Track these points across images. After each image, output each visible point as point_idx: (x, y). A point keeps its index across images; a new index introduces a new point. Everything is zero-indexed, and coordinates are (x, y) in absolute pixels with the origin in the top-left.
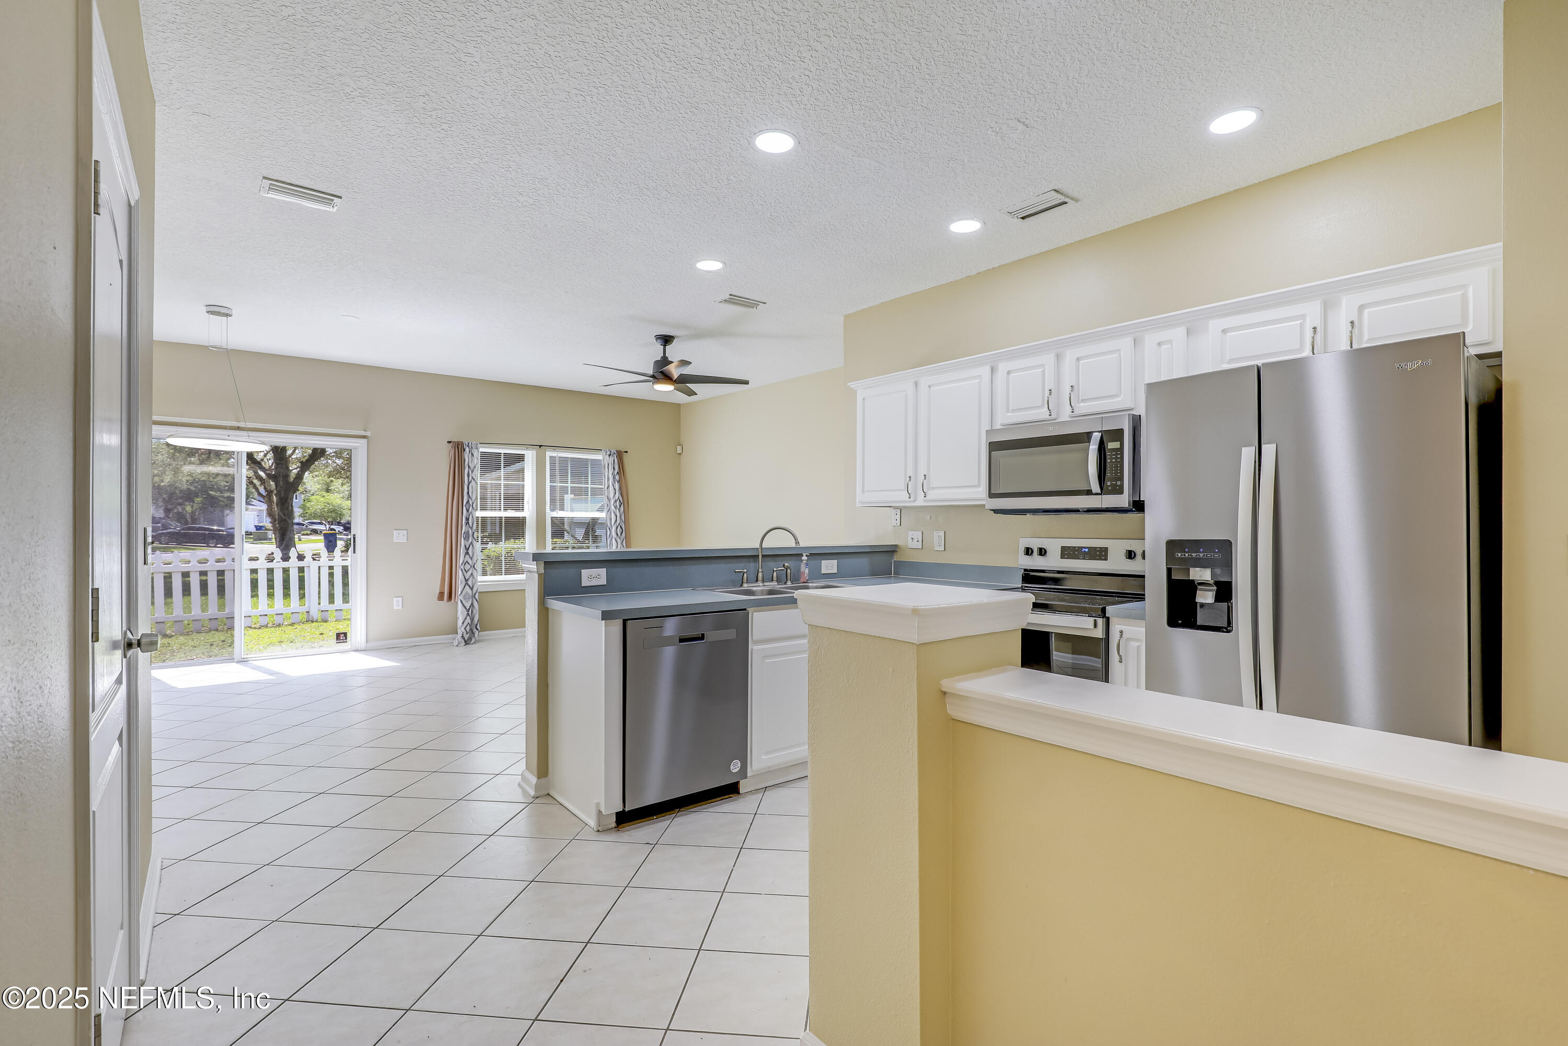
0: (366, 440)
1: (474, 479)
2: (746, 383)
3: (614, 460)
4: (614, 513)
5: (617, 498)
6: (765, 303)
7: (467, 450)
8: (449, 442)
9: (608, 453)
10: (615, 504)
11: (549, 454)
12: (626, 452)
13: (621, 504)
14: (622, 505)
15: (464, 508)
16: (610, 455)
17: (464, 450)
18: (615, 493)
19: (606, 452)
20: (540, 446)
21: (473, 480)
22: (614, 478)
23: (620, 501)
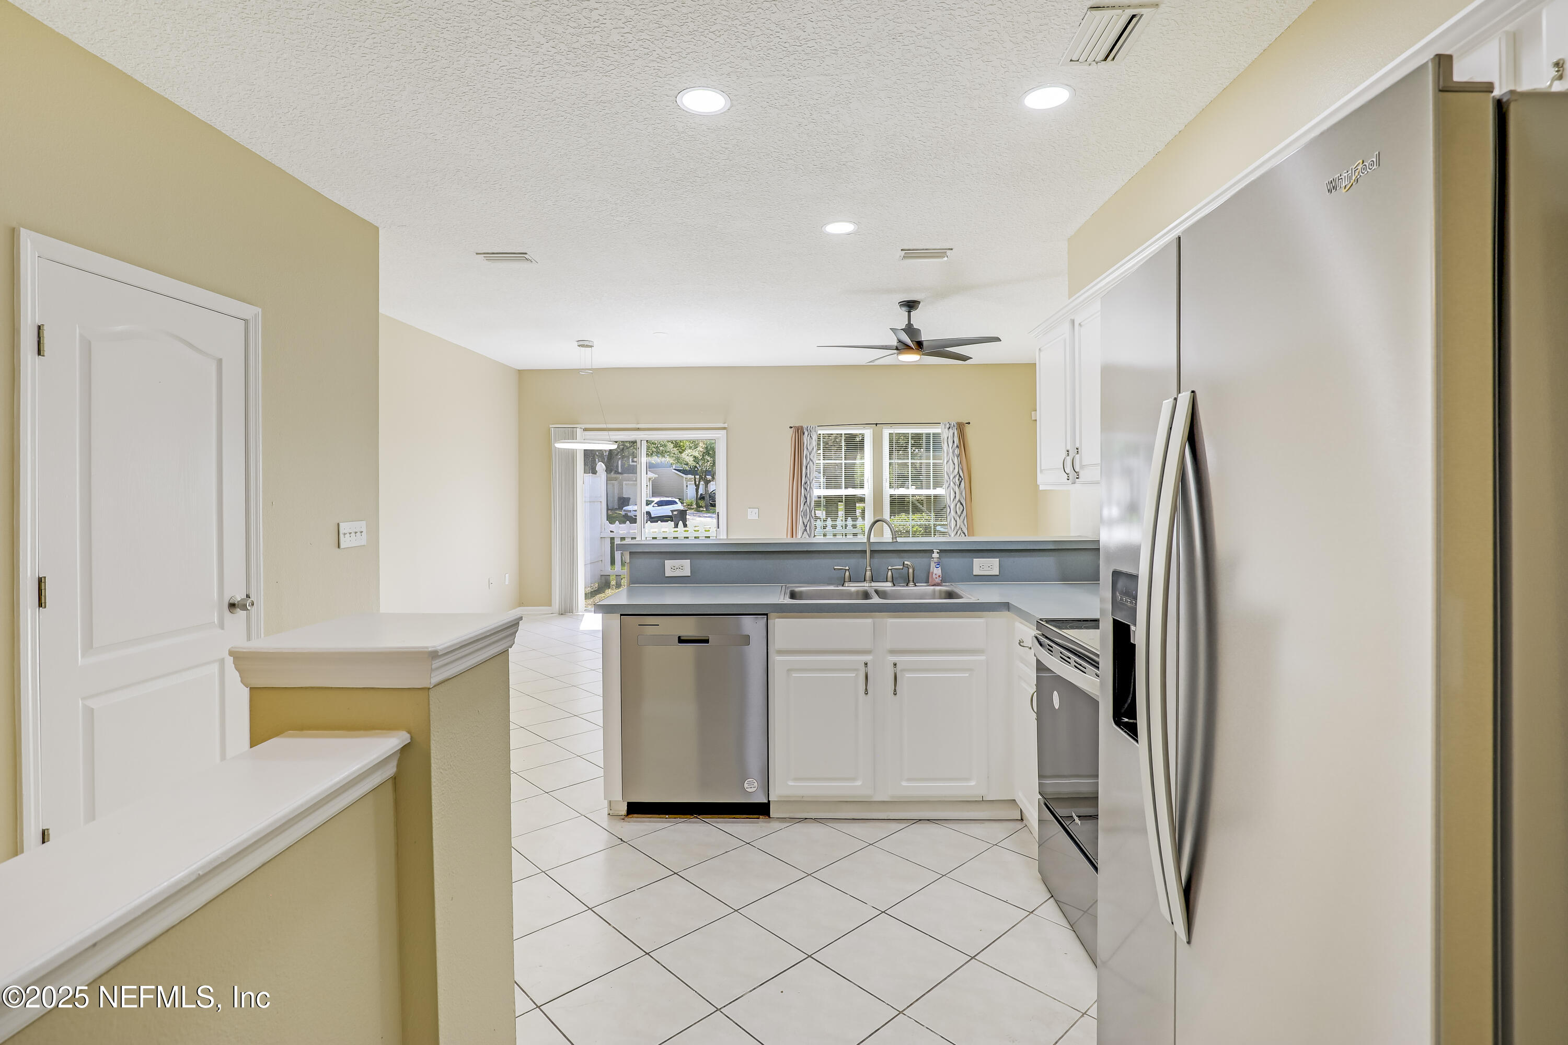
0: (726, 431)
1: (812, 461)
2: (998, 339)
3: (954, 433)
4: (953, 489)
5: (956, 473)
6: (952, 249)
7: (806, 433)
8: (791, 427)
9: (948, 426)
10: (954, 480)
11: (886, 432)
12: (969, 423)
13: (962, 479)
14: (963, 481)
15: (802, 487)
16: (949, 428)
17: (804, 434)
18: (954, 468)
19: (945, 425)
20: (876, 424)
21: (810, 462)
22: (953, 452)
23: (960, 476)
